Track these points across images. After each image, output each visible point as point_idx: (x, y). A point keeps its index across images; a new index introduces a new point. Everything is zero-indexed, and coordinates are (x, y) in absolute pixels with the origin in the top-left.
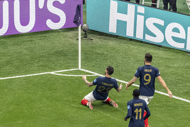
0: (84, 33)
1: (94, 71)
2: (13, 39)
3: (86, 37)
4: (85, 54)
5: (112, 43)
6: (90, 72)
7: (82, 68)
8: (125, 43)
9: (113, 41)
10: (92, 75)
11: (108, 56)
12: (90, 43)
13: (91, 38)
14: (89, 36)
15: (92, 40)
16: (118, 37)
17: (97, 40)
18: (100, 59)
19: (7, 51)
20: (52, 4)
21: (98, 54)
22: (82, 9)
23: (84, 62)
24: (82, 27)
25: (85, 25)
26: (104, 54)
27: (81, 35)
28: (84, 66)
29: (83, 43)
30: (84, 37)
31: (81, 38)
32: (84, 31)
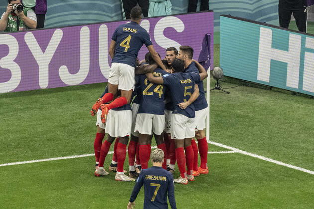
0: (216, 81)
1: (231, 145)
2: (96, 90)
3: (219, 89)
4: (218, 116)
5: (262, 99)
6: (225, 146)
7: (211, 140)
8: (283, 99)
9: (263, 96)
10: (229, 152)
11: (255, 120)
12: (225, 98)
13: (228, 90)
14: (224, 86)
15: (229, 93)
16: (273, 89)
17: (236, 94)
18: (241, 125)
19: (87, 111)
20: (162, 33)
21: (238, 116)
22: (213, 42)
23: (215, 130)
24: (211, 71)
25: (217, 68)
26: (248, 116)
27: (211, 85)
28: (215, 136)
29: (214, 98)
30: (216, 88)
31: (211, 90)
32: (215, 77)
